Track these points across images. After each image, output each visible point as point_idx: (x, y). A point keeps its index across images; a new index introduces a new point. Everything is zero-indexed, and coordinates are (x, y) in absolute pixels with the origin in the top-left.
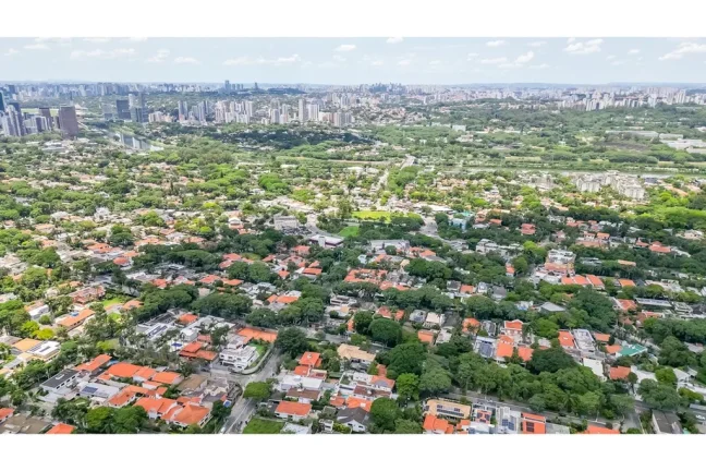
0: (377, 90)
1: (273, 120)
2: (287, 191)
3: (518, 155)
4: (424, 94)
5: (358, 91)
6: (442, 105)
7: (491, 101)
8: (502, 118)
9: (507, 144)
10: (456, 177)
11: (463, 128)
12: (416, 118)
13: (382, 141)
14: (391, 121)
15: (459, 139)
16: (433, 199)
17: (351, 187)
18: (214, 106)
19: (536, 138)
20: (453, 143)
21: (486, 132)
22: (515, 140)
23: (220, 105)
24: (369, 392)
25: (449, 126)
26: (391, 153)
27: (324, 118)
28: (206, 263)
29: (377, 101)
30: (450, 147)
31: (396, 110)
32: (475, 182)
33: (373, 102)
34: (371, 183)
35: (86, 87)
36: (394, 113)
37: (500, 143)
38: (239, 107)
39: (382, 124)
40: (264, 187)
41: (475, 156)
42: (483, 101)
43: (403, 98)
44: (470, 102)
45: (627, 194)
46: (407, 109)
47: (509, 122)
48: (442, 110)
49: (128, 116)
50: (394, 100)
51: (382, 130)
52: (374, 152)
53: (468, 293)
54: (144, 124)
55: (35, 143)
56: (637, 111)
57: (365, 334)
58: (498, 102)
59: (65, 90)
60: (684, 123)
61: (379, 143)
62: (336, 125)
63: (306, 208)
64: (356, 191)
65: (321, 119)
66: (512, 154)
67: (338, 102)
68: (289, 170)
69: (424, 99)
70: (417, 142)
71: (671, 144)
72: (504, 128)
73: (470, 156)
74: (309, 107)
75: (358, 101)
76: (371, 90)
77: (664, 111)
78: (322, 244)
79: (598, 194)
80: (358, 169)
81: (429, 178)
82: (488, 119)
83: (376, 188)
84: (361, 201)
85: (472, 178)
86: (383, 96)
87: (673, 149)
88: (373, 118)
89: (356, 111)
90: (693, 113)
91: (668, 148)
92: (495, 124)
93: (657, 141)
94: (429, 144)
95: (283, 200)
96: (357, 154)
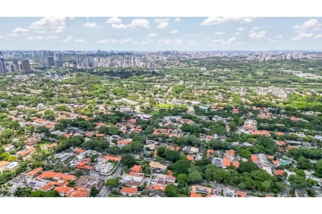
0: (166, 53)
1: (120, 66)
2: (126, 96)
3: (230, 80)
4: (187, 55)
5: (158, 54)
6: (195, 59)
7: (217, 57)
8: (222, 65)
9: (225, 75)
10: (203, 89)
11: (205, 69)
12: (184, 65)
13: (169, 74)
14: (173, 66)
15: (204, 74)
16: (192, 99)
17: (155, 94)
18: (93, 60)
19: (238, 73)
20: (201, 75)
21: (215, 70)
22: (228, 74)
23: (95, 59)
24: (164, 183)
25: (199, 68)
26: (173, 80)
27: (143, 65)
28: (88, 127)
29: (166, 58)
30: (200, 77)
31: (175, 61)
32: (211, 92)
33: (165, 58)
34: (164, 92)
35: (35, 52)
36: (174, 63)
37: (222, 75)
38: (104, 60)
39: (169, 67)
40: (115, 94)
41: (211, 81)
42: (214, 58)
43: (178, 57)
44: (208, 58)
45: (279, 96)
46: (180, 61)
47: (226, 66)
48: (195, 62)
49: (54, 65)
50: (174, 58)
51: (169, 70)
52: (165, 79)
53: (209, 138)
54: (61, 68)
55: (10, 76)
56: (282, 61)
57: (162, 157)
58: (220, 58)
59: (25, 54)
60: (303, 66)
61: (168, 75)
62: (148, 67)
63: (134, 103)
64: (157, 95)
65: (141, 65)
66: (227, 80)
67: (149, 58)
68: (127, 87)
69: (187, 57)
70: (185, 75)
71: (297, 75)
72: (223, 68)
73: (208, 81)
74: (136, 60)
75: (158, 58)
76: (164, 53)
77: (294, 61)
78: (142, 118)
79: (266, 96)
80: (159, 86)
81: (190, 90)
82: (216, 65)
83: (166, 94)
84: (160, 99)
85: (209, 90)
86: (169, 56)
87: (299, 77)
88: (165, 65)
89: (157, 62)
90: (306, 62)
91: (296, 77)
92: (219, 67)
93: (291, 74)
94: (191, 76)
95: (124, 99)
96: (158, 80)
